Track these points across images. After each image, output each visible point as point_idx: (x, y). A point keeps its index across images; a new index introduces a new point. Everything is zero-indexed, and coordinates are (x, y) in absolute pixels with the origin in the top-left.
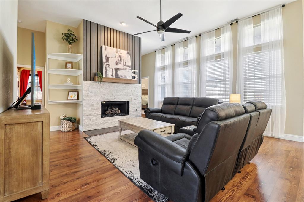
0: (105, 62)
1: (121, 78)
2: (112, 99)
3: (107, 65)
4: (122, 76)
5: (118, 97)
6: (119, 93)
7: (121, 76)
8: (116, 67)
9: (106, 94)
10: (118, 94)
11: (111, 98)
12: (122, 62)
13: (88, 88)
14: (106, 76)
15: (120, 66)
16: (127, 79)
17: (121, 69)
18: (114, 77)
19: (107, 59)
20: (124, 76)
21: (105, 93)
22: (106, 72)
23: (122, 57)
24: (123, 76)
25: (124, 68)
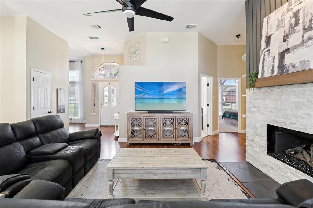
0: (265, 49)
1: (291, 70)
2: (285, 123)
3: (266, 53)
4: (294, 66)
5: (300, 120)
6: (302, 112)
7: (291, 67)
8: (285, 47)
9: (273, 111)
10: (300, 113)
11: (284, 120)
12: (300, 28)
13: (250, 100)
14: (262, 75)
15: (294, 40)
16: (308, 68)
17: (295, 47)
18: (275, 74)
19: (268, 38)
20: (300, 62)
21: (273, 109)
22: (263, 67)
23: (301, 11)
24: (297, 65)
25: (303, 42)
